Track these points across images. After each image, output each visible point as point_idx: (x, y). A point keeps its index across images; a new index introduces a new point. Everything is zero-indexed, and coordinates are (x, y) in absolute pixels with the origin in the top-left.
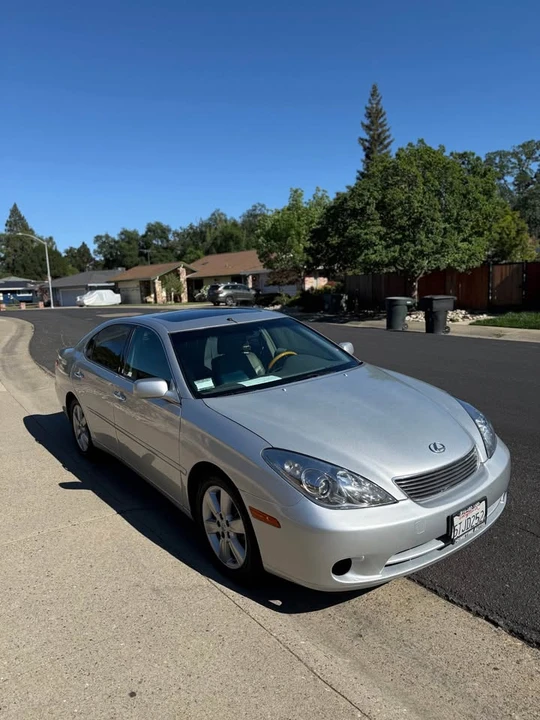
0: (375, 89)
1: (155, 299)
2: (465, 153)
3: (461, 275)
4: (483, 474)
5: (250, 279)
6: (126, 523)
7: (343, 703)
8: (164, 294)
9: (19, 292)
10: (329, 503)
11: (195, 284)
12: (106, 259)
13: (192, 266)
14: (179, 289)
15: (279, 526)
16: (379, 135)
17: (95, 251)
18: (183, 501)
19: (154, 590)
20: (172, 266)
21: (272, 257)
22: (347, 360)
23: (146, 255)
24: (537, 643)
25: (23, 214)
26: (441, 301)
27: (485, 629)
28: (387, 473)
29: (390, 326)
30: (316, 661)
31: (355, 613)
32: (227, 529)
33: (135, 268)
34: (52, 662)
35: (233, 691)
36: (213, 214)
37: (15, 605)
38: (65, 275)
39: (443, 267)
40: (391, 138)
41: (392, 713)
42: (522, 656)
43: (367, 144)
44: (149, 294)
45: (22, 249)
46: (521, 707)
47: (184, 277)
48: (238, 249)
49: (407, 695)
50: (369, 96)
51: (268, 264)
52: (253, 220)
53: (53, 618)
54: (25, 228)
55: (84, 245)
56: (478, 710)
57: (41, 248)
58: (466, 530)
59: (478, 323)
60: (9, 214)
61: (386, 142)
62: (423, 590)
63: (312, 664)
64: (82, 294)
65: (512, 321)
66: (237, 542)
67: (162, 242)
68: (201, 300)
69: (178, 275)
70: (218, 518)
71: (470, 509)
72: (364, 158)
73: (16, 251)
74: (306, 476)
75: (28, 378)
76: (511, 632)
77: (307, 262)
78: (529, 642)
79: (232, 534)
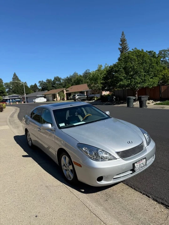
0: (123, 33)
1: (57, 100)
2: (150, 51)
3: (151, 89)
4: (146, 150)
5: (85, 93)
6: (41, 167)
7: (98, 220)
8: (59, 98)
9: (16, 99)
10: (96, 159)
11: (69, 95)
12: (42, 88)
13: (67, 89)
14: (64, 96)
15: (81, 167)
16: (125, 47)
17: (39, 86)
18: (56, 160)
19: (46, 186)
20: (62, 89)
21: (92, 85)
22: (107, 116)
23: (54, 87)
24: (161, 203)
25: (17, 75)
26: (144, 98)
27: (146, 199)
28: (114, 151)
29: (128, 106)
30: (92, 207)
31: (106, 193)
32: (68, 168)
33: (51, 91)
34: (14, 207)
35: (66, 216)
36: (75, 73)
37: (6, 191)
38: (30, 93)
39: (145, 87)
40: (129, 47)
41: (113, 223)
42: (156, 207)
43: (121, 50)
44: (55, 98)
45: (17, 86)
46: (153, 222)
47: (65, 92)
48: (82, 84)
49: (119, 218)
50: (121, 35)
51: (91, 88)
52: (86, 75)
53: (16, 194)
54: (18, 79)
55: (35, 84)
56: (140, 223)
57: (23, 85)
58: (139, 168)
59: (157, 104)
60: (13, 75)
61: (127, 49)
62: (127, 187)
63: (90, 208)
64: (35, 99)
65: (167, 103)
66: (71, 172)
67: (59, 82)
68: (70, 99)
69: (63, 92)
70: (66, 165)
71: (140, 161)
72: (120, 54)
73: (15, 86)
74: (89, 151)
75: (17, 124)
76: (154, 199)
77: (102, 87)
78: (159, 202)
79: (69, 170)
